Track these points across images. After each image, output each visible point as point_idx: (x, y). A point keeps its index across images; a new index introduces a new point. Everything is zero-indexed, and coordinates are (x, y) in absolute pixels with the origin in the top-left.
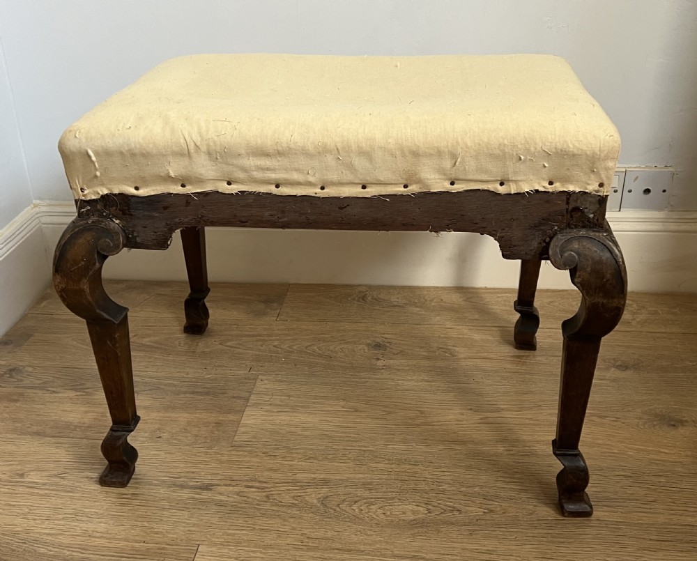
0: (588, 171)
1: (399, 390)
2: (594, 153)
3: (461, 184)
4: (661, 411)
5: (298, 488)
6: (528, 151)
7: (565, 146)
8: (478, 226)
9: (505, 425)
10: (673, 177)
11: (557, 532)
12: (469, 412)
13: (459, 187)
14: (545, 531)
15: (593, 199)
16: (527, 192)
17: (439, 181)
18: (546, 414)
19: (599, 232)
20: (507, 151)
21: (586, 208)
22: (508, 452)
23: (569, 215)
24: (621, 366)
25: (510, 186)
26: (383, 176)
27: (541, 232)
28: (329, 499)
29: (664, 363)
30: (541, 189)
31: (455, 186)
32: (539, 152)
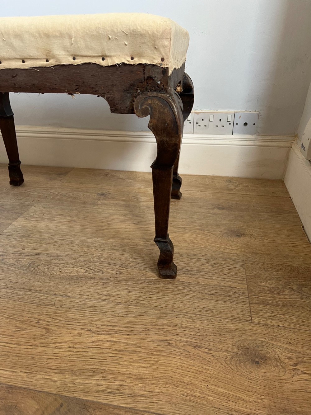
0: (153, 48)
1: (103, 214)
2: (154, 33)
3: (80, 59)
4: (234, 229)
5: (21, 256)
6: (113, 31)
7: (135, 28)
8: (94, 89)
9: (148, 231)
10: (258, 117)
11: (153, 286)
12: (133, 225)
13: (79, 61)
14: (146, 285)
15: (159, 70)
16: (118, 64)
17: (65, 56)
18: (172, 227)
19: (165, 94)
20: (101, 32)
21: (155, 77)
22: (144, 244)
23: (146, 81)
24: (221, 208)
25: (108, 60)
26: (33, 53)
27: (131, 94)
28: (34, 263)
29: (244, 208)
30: (126, 62)
31: (76, 61)
32: (120, 32)
